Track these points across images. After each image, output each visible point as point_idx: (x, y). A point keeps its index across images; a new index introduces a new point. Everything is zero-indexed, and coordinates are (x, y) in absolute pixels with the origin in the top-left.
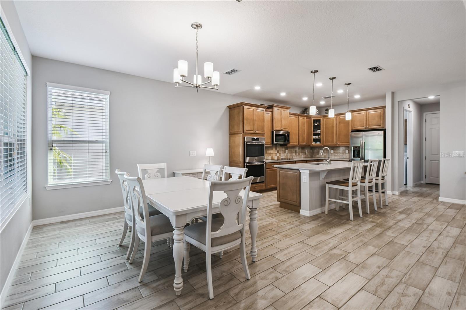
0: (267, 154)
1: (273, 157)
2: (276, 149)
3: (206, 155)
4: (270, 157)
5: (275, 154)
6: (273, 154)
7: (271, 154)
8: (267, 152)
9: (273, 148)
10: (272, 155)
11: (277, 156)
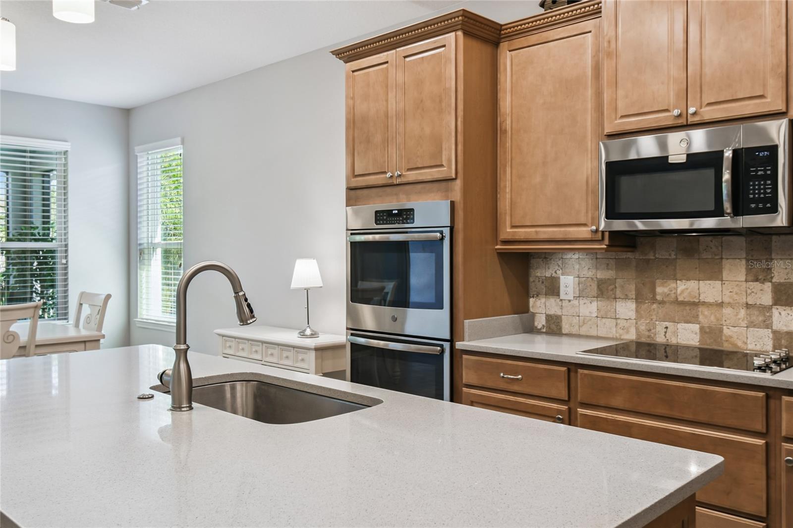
0: (662, 303)
1: (726, 331)
2: (760, 275)
3: (294, 285)
4: (696, 327)
5: (743, 312)
6: (721, 305)
7: (695, 304)
8: (659, 290)
9: (727, 264)
10: (707, 317)
11: (768, 326)
